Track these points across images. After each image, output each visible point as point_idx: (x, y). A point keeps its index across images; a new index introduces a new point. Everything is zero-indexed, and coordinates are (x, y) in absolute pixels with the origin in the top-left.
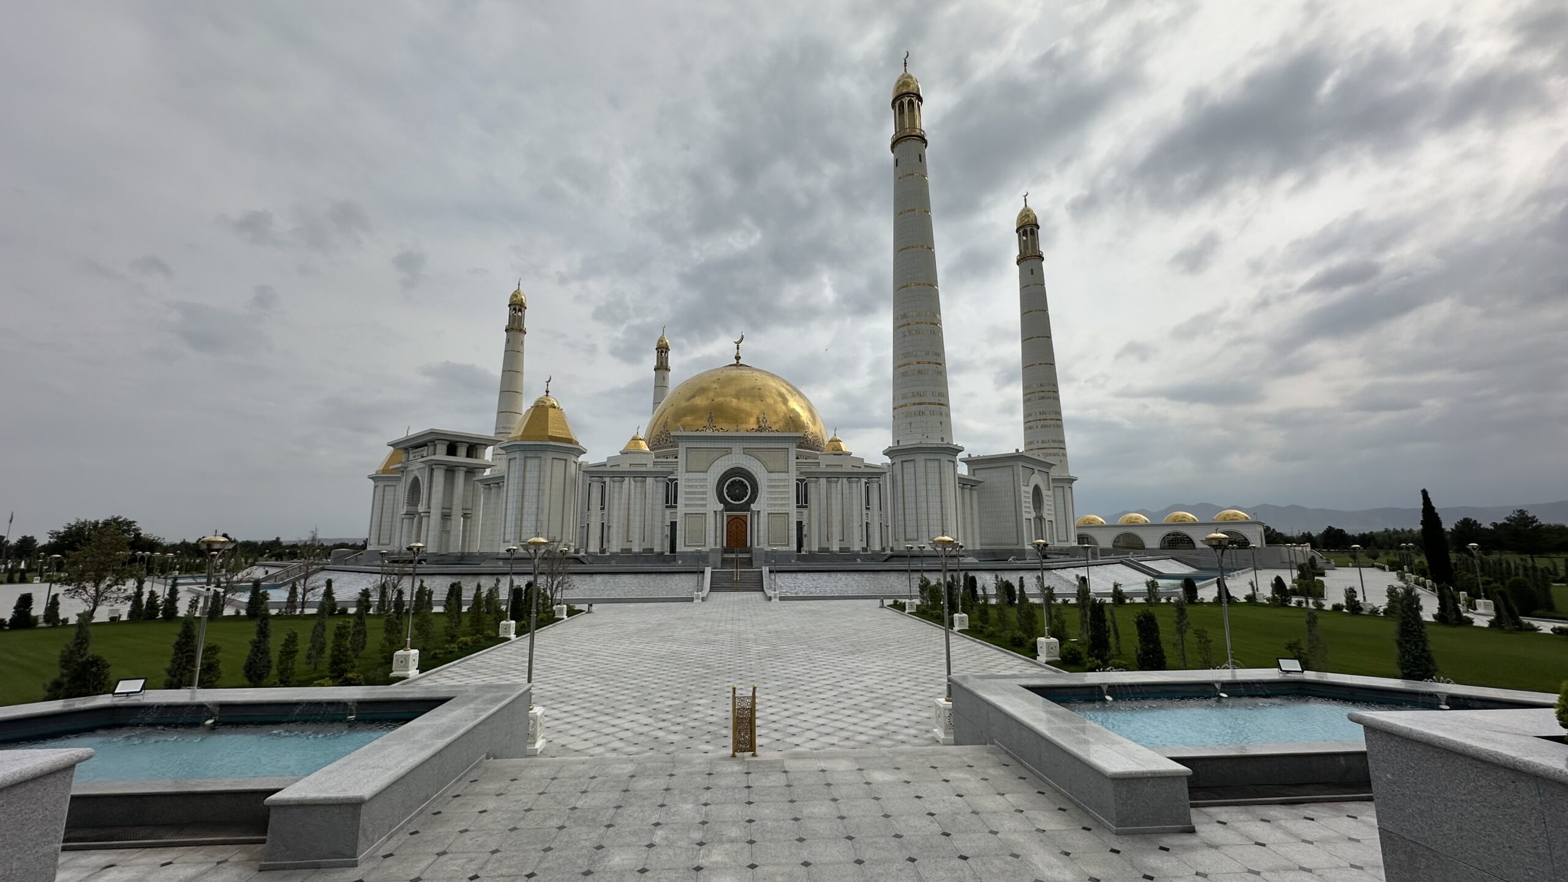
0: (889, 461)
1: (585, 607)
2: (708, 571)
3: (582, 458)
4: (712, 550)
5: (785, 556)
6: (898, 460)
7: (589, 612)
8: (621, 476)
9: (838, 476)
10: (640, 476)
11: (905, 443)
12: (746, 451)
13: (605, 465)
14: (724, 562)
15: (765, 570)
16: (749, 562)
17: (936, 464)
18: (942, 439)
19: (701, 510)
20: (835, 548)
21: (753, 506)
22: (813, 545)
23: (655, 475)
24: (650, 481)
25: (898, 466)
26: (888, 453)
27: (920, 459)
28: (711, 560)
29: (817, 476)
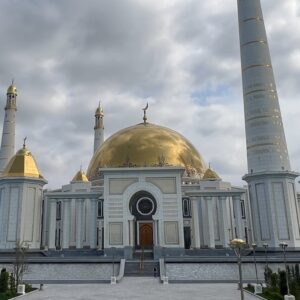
0: (246, 184)
1: (38, 286)
2: (123, 262)
3: (45, 187)
4: (127, 248)
5: (176, 252)
6: (253, 183)
7: (41, 289)
8: (70, 198)
9: (211, 195)
10: (81, 198)
11: (257, 171)
12: (148, 180)
13: (60, 191)
14: (135, 255)
15: (161, 261)
16: (151, 256)
17: (280, 185)
18: (283, 168)
19: (119, 220)
20: (212, 246)
21: (154, 217)
22: (197, 243)
23: (90, 197)
24: (88, 201)
25: (253, 187)
26: (246, 178)
27: (269, 182)
28: (125, 254)
29: (198, 196)
